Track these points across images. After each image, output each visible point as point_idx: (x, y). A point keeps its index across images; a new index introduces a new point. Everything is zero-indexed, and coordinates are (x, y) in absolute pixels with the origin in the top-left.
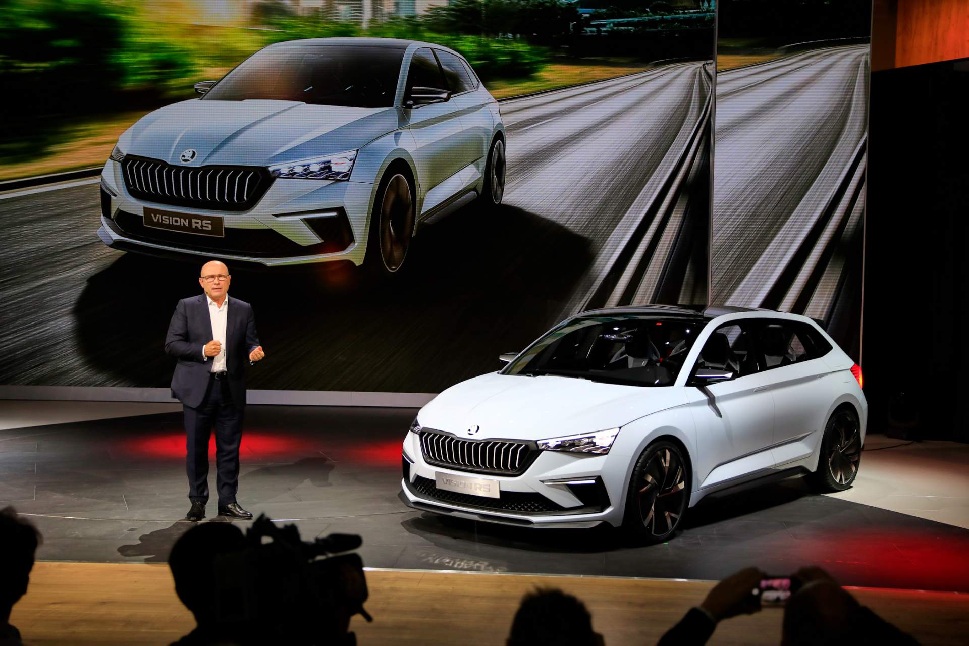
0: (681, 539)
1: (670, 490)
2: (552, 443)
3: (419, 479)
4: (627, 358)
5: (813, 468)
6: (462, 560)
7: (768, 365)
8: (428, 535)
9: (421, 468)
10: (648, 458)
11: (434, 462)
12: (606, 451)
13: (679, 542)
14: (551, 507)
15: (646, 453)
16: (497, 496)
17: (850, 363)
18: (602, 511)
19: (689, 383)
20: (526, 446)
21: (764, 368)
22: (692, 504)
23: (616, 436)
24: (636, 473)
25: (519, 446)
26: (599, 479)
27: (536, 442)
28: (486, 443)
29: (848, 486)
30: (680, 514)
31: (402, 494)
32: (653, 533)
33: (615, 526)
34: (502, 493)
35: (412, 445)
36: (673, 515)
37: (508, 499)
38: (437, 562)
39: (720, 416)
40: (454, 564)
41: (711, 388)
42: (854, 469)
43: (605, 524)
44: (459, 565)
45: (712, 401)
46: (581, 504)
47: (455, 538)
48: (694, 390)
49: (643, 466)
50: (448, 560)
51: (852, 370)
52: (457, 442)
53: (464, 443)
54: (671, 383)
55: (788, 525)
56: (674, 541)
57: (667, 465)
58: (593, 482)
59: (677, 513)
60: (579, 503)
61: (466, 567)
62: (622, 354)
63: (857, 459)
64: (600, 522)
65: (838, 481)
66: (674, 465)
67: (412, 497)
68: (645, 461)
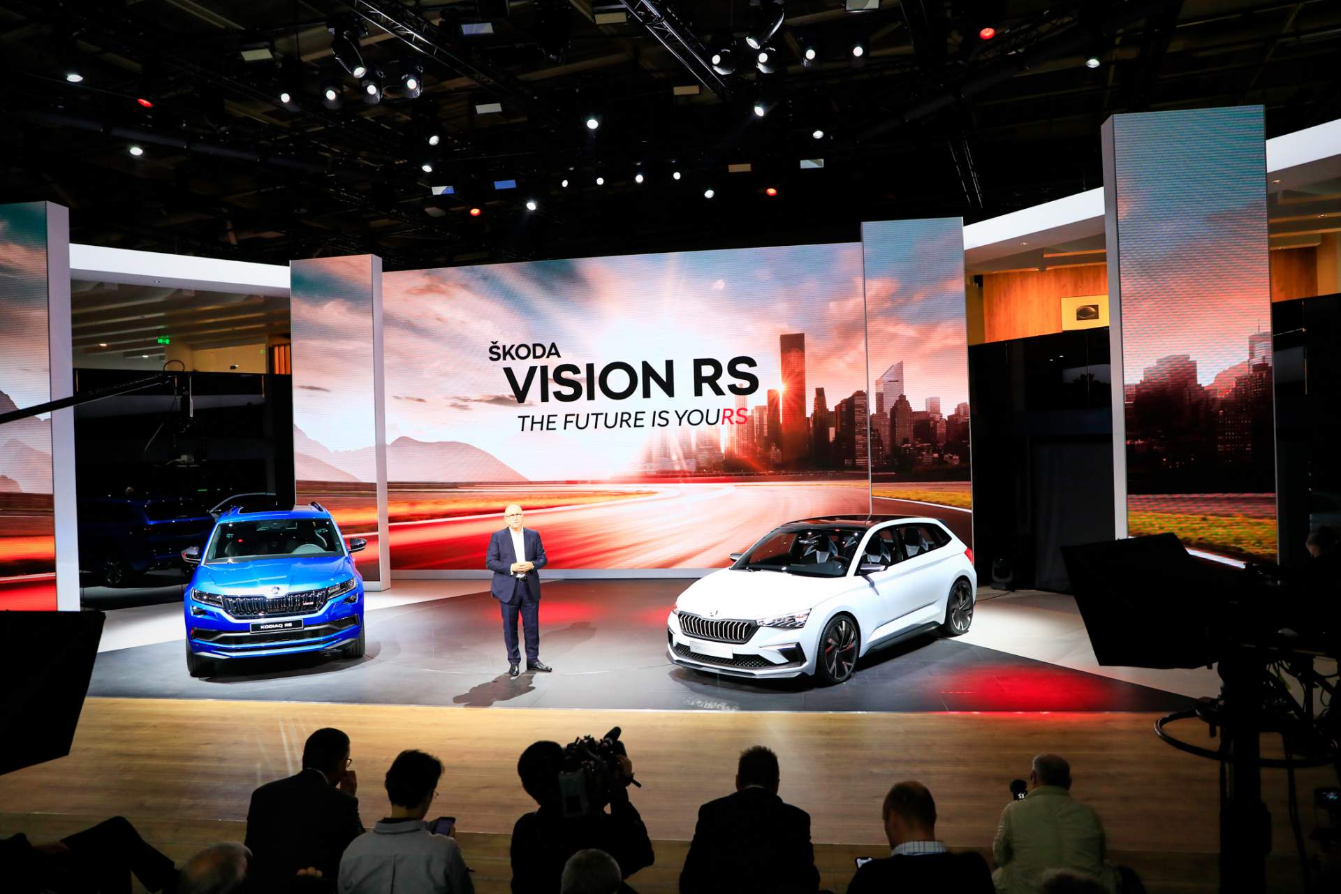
0: (854, 679)
1: (846, 648)
2: (767, 622)
3: (679, 644)
4: (815, 552)
5: (942, 622)
6: (709, 702)
7: (909, 555)
8: (686, 682)
9: (680, 638)
10: (830, 627)
11: (689, 634)
12: (802, 625)
13: (853, 681)
14: (768, 664)
15: (828, 625)
16: (731, 657)
17: (965, 548)
18: (801, 665)
19: (856, 574)
20: (749, 624)
21: (906, 558)
22: (861, 655)
23: (808, 614)
24: (823, 638)
25: (744, 624)
26: (798, 644)
27: (755, 621)
28: (723, 622)
29: (966, 631)
30: (854, 663)
31: (668, 655)
32: (835, 677)
33: (810, 675)
34: (735, 655)
35: (674, 622)
36: (849, 664)
37: (738, 659)
38: (692, 704)
39: (878, 594)
40: (704, 705)
41: (870, 575)
42: (969, 619)
43: (803, 675)
44: (708, 706)
45: (872, 585)
46: (787, 661)
47: (705, 684)
48: (860, 578)
49: (827, 634)
50: (699, 702)
51: (966, 553)
52: (703, 621)
53: (707, 622)
54: (844, 575)
55: (926, 664)
56: (850, 681)
57: (844, 629)
58: (794, 646)
59: (851, 662)
60: (786, 661)
61: (712, 707)
62: (812, 550)
63: (971, 612)
64: (799, 673)
65: (958, 628)
66: (848, 629)
67: (676, 657)
68: (829, 630)
